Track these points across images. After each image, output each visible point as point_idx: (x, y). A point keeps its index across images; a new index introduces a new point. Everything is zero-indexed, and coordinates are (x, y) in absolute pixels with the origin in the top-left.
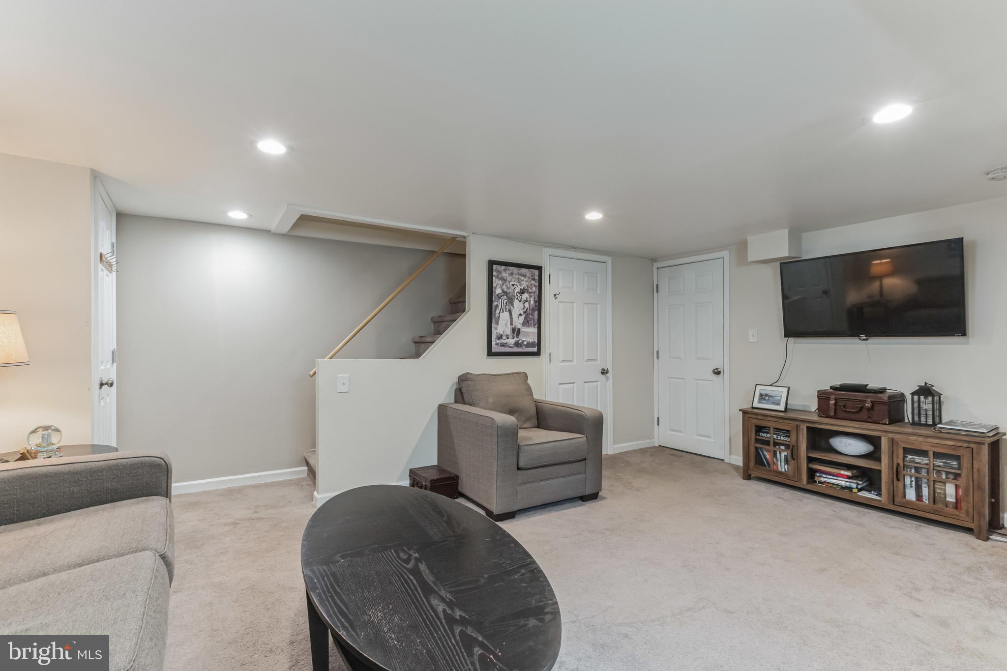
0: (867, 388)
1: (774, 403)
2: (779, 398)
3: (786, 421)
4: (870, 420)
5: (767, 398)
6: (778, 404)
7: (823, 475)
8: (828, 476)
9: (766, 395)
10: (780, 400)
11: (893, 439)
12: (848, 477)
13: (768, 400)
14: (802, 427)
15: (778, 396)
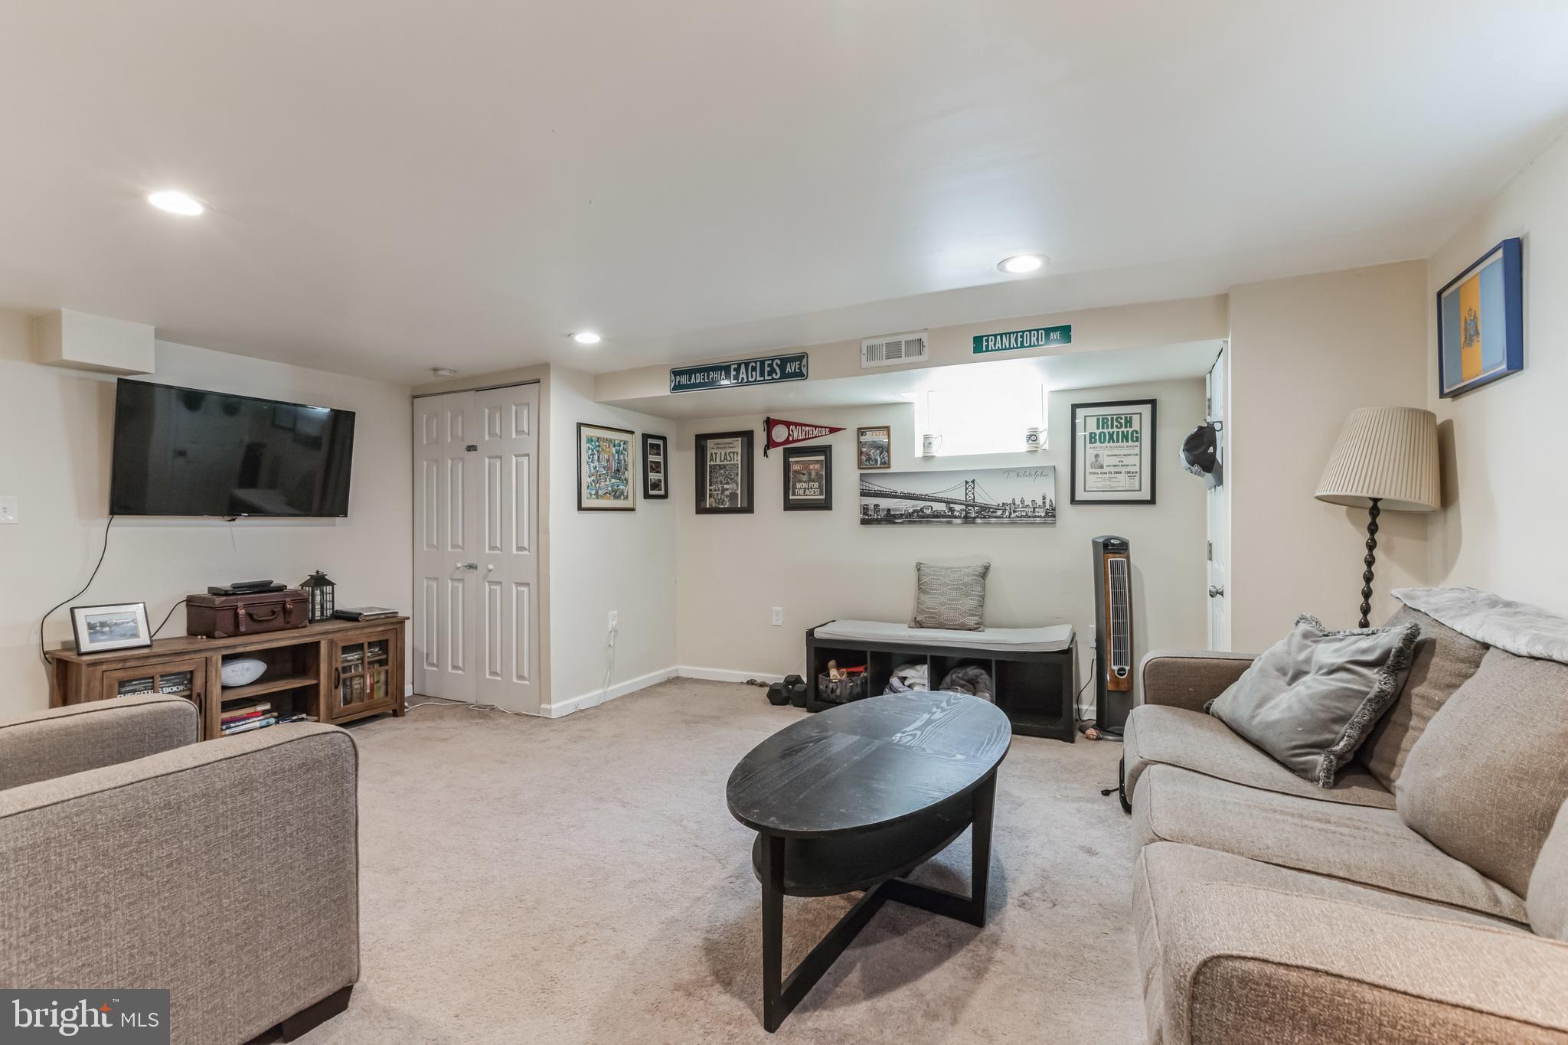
0: (271, 585)
1: (124, 636)
2: (132, 624)
3: (186, 657)
4: (288, 626)
5: (107, 629)
6: (135, 635)
7: (232, 725)
8: (237, 724)
9: (103, 624)
10: (136, 628)
11: (332, 640)
12: (264, 712)
13: (111, 632)
14: (214, 659)
15: (128, 623)
